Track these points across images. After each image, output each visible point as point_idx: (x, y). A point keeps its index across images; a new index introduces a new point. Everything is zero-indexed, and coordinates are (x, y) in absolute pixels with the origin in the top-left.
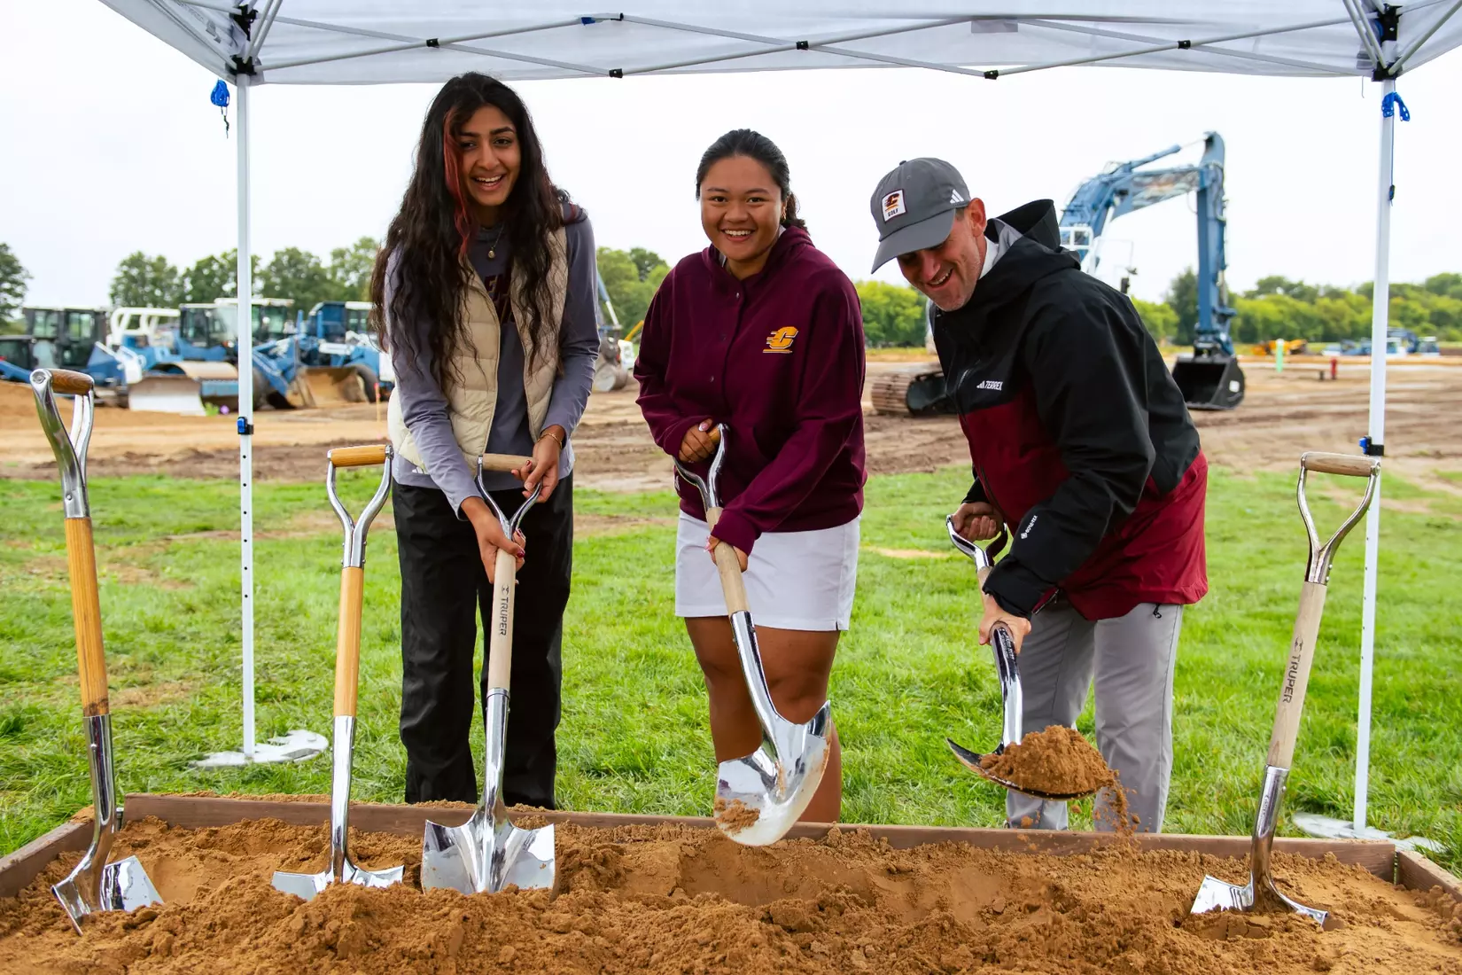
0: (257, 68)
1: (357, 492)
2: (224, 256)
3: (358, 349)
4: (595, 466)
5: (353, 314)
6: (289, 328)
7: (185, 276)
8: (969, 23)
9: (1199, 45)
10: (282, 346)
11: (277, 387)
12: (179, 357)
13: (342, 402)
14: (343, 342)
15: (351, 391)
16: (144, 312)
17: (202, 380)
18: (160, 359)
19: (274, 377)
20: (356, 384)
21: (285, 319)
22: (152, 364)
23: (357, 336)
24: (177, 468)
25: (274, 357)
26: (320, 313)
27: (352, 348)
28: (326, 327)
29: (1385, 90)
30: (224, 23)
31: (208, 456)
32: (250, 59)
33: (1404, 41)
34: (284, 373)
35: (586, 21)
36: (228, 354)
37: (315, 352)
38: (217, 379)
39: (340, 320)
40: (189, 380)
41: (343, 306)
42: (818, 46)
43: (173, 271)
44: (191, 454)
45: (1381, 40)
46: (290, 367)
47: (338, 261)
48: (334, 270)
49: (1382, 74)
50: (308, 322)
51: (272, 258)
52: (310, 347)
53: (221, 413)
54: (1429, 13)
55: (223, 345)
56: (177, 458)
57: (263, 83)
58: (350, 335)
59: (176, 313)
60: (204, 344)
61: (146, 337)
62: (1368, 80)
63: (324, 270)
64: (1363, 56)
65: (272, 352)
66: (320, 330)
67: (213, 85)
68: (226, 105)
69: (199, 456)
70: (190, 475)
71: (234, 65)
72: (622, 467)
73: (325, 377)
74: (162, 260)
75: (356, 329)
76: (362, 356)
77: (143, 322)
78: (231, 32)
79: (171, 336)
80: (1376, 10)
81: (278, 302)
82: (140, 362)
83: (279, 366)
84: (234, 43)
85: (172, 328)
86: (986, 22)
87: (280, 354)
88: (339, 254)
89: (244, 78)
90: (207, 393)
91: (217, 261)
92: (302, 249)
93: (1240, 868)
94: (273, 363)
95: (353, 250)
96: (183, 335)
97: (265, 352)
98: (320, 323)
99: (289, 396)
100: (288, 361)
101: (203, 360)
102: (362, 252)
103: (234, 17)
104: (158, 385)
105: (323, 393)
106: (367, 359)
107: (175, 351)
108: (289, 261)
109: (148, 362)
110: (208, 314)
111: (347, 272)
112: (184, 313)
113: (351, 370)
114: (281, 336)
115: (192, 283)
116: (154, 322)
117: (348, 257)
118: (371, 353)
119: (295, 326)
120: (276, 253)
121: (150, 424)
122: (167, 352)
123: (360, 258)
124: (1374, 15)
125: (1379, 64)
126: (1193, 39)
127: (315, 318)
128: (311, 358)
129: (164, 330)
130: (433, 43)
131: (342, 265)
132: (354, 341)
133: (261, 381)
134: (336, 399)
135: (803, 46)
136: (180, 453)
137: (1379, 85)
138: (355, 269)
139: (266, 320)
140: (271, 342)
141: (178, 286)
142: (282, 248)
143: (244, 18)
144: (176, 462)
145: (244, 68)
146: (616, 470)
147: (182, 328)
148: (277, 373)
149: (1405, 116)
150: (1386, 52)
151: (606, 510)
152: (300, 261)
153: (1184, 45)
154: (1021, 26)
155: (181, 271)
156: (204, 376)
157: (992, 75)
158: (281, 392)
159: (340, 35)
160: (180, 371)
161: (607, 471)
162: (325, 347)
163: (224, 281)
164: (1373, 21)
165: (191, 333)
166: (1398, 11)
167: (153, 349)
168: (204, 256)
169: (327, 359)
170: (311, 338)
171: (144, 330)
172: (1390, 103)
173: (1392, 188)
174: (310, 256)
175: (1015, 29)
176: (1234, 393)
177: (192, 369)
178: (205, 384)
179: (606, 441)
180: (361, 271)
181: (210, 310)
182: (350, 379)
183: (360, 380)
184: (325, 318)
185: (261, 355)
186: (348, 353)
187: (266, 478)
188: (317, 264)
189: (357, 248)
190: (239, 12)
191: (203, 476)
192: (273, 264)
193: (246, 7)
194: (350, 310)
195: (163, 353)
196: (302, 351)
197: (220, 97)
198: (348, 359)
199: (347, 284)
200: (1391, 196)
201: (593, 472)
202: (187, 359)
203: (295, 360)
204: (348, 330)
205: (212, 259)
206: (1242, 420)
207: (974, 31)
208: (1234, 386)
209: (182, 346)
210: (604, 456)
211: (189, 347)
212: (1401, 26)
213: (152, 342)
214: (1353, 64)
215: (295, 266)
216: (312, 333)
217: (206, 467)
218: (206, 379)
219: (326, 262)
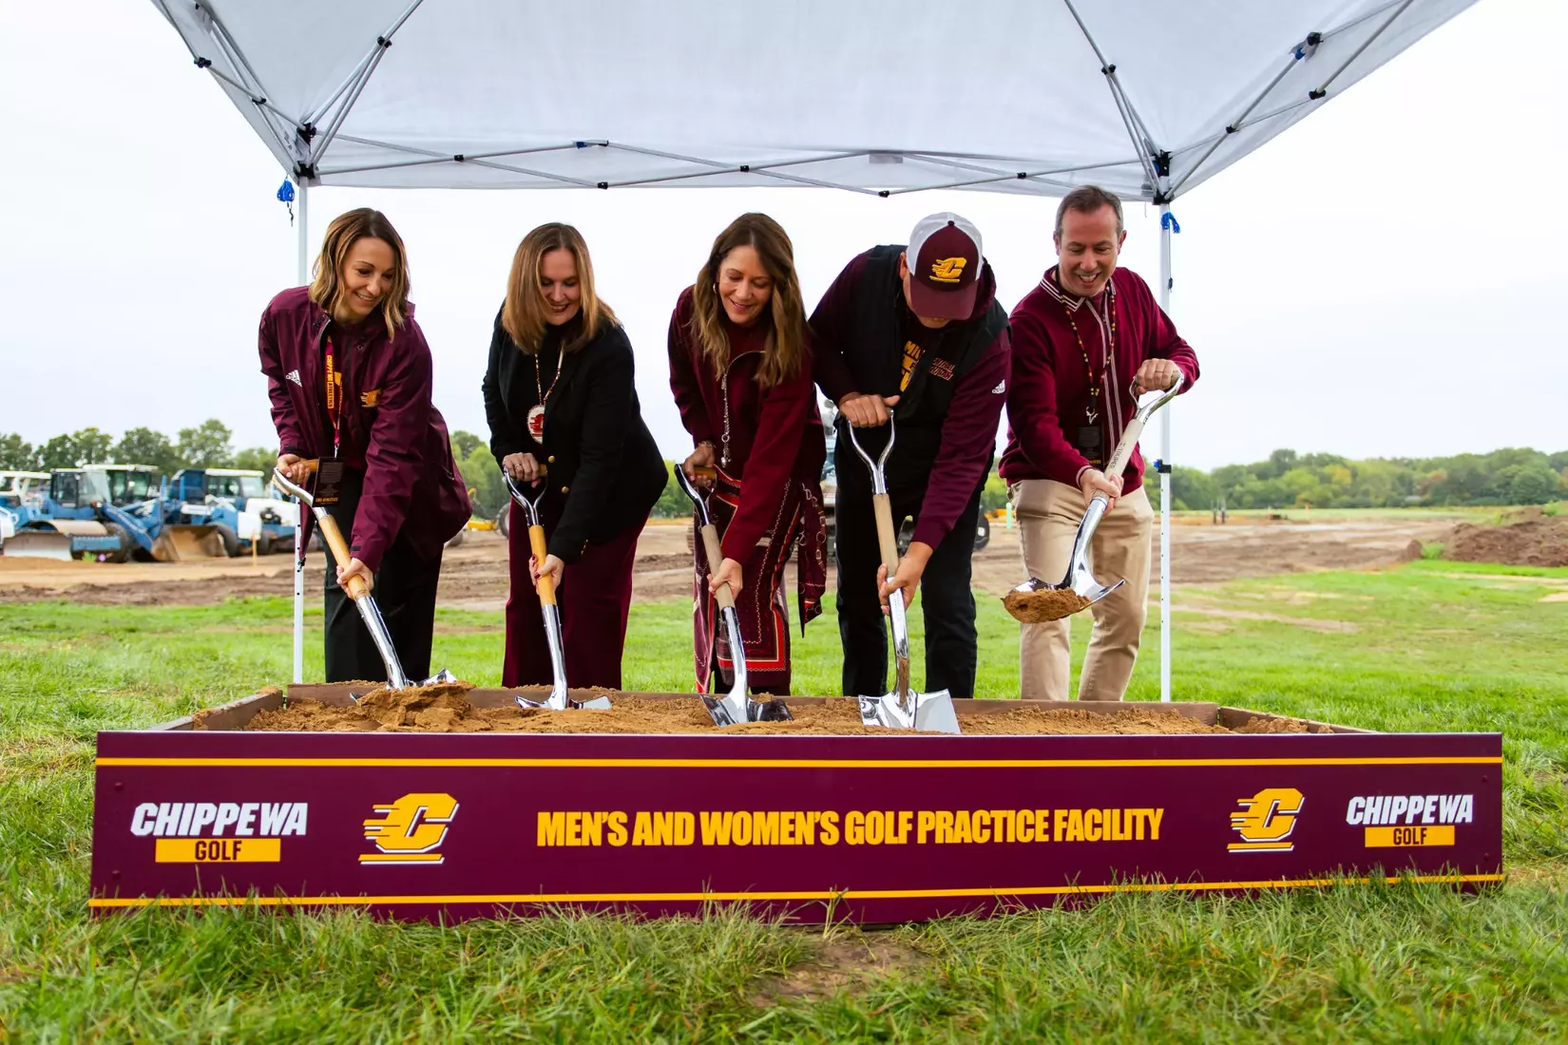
0: (315, 172)
1: (251, 612)
2: (77, 435)
3: (217, 510)
4: (457, 593)
5: (211, 480)
6: (151, 491)
7: (38, 453)
8: (868, 156)
9: (1032, 176)
10: (148, 507)
11: (142, 543)
12: (51, 515)
13: (204, 557)
14: (204, 504)
15: (213, 548)
16: (18, 475)
17: (72, 535)
18: (31, 517)
19: (139, 534)
20: (217, 540)
21: (149, 484)
22: (26, 522)
23: (216, 500)
24: (76, 597)
25: (140, 516)
26: (183, 479)
27: (213, 509)
28: (186, 491)
29: (1162, 211)
30: (293, 135)
31: (103, 589)
32: (312, 165)
33: (1175, 174)
34: (149, 531)
35: (580, 145)
36: (96, 514)
37: (177, 512)
38: (87, 536)
39: (200, 484)
40: (60, 535)
41: (203, 473)
42: (756, 169)
43: (28, 448)
44: (84, 587)
45: (1159, 175)
46: (155, 526)
47: (185, 441)
48: (182, 449)
49: (1160, 199)
50: (170, 487)
51: (123, 437)
52: (173, 508)
53: (98, 561)
54: (1193, 154)
55: (93, 506)
56: (72, 591)
57: (320, 184)
58: (209, 498)
59: (48, 476)
60: (73, 505)
61: (18, 497)
62: (1150, 204)
63: (174, 448)
64: (1146, 187)
65: (138, 512)
66: (182, 494)
67: (281, 184)
68: (291, 200)
69: (94, 588)
70: (91, 602)
71: (299, 170)
72: (482, 594)
73: (188, 534)
74: (16, 438)
75: (215, 493)
76: (222, 517)
77: (15, 484)
78: (296, 143)
79: (42, 497)
80: (1155, 155)
81: (143, 468)
82: (14, 519)
83: (146, 524)
84: (298, 151)
85: (42, 490)
86: (880, 155)
87: (146, 513)
88: (186, 434)
89: (305, 180)
90: (77, 548)
91: (70, 440)
92: (152, 429)
93: (1113, 720)
94: (138, 521)
95: (200, 431)
96: (52, 496)
97: (132, 512)
98: (182, 488)
99: (153, 550)
100: (154, 520)
101: (72, 519)
102: (208, 432)
103: (299, 131)
104: (32, 539)
105: (185, 548)
106: (227, 518)
107: (45, 511)
108: (139, 440)
109: (21, 519)
110: (78, 478)
111: (195, 451)
112: (55, 477)
113: (214, 528)
114: (145, 498)
115: (45, 459)
116: (26, 484)
117: (195, 437)
118: (230, 513)
119: (158, 490)
120: (127, 433)
121: (34, 568)
122: (39, 512)
123: (207, 439)
124: (1153, 158)
125: (1158, 191)
126: (1028, 172)
127: (178, 481)
128: (176, 520)
129: (35, 492)
130: (459, 158)
131: (190, 445)
132: (213, 503)
133: (127, 539)
134: (197, 554)
135: (745, 169)
136: (74, 587)
137: (1157, 208)
138: (202, 447)
139: (131, 484)
140: (137, 503)
141: (31, 462)
142: (132, 428)
143: (307, 133)
144: (73, 594)
145: (306, 173)
146: (477, 596)
147: (52, 491)
148: (143, 531)
149: (1177, 229)
150: (1163, 184)
151: (477, 622)
152: (150, 441)
153: (1022, 176)
154: (905, 159)
155: (35, 449)
156: (74, 532)
157: (884, 194)
158: (147, 547)
159: (382, 150)
160: (52, 527)
161: (470, 596)
162: (187, 509)
163: (78, 458)
164: (1154, 162)
165: (60, 495)
166: (1170, 155)
167: (25, 509)
168: (57, 434)
169: (188, 518)
170: (174, 500)
171: (16, 490)
172: (1167, 220)
173: (1171, 280)
174: (159, 436)
175: (900, 161)
176: (981, 537)
177: (62, 526)
178: (75, 539)
179: (463, 575)
180: (208, 450)
181: (80, 474)
182: (211, 536)
183: (221, 539)
184: (187, 483)
185: (127, 514)
186: (209, 513)
187: (162, 604)
188: (166, 443)
189: (204, 428)
190: (304, 128)
191: (102, 602)
192: (124, 443)
193: (309, 124)
194: (209, 476)
195: (34, 512)
196: (166, 512)
197: (285, 193)
198: (208, 519)
199: (193, 461)
200: (1170, 286)
201: (456, 597)
202: (55, 518)
203: (159, 519)
204: (207, 494)
205: (65, 437)
206: (989, 558)
207: (871, 161)
208: (981, 532)
209: (53, 507)
210: (464, 586)
211: (59, 507)
212: (1171, 167)
213: (24, 503)
214: (1139, 193)
215: (145, 444)
216: (174, 496)
217: (103, 595)
218: (78, 536)
219: (175, 441)
